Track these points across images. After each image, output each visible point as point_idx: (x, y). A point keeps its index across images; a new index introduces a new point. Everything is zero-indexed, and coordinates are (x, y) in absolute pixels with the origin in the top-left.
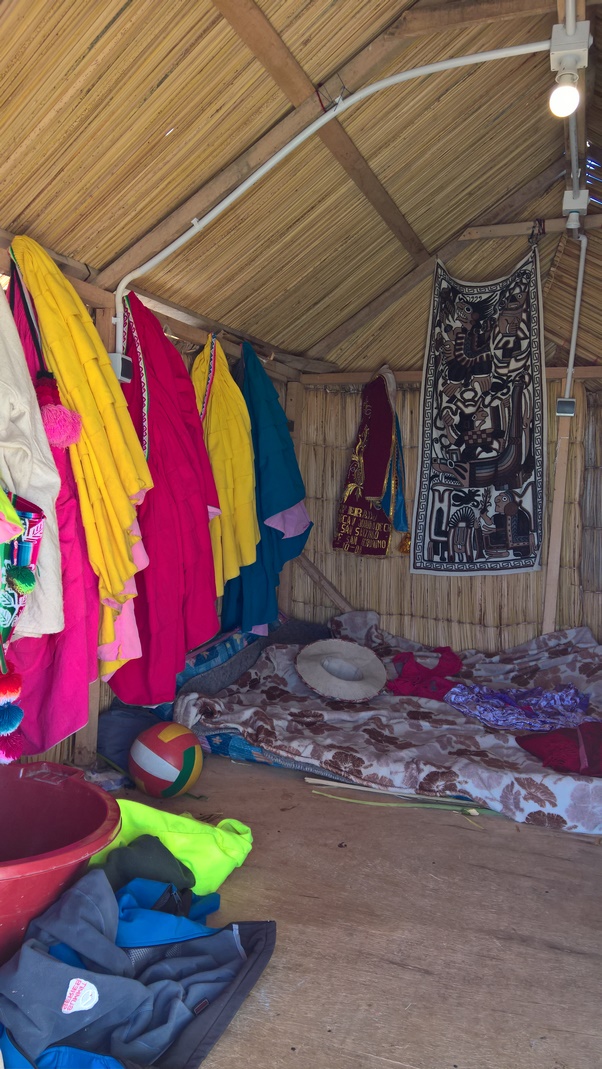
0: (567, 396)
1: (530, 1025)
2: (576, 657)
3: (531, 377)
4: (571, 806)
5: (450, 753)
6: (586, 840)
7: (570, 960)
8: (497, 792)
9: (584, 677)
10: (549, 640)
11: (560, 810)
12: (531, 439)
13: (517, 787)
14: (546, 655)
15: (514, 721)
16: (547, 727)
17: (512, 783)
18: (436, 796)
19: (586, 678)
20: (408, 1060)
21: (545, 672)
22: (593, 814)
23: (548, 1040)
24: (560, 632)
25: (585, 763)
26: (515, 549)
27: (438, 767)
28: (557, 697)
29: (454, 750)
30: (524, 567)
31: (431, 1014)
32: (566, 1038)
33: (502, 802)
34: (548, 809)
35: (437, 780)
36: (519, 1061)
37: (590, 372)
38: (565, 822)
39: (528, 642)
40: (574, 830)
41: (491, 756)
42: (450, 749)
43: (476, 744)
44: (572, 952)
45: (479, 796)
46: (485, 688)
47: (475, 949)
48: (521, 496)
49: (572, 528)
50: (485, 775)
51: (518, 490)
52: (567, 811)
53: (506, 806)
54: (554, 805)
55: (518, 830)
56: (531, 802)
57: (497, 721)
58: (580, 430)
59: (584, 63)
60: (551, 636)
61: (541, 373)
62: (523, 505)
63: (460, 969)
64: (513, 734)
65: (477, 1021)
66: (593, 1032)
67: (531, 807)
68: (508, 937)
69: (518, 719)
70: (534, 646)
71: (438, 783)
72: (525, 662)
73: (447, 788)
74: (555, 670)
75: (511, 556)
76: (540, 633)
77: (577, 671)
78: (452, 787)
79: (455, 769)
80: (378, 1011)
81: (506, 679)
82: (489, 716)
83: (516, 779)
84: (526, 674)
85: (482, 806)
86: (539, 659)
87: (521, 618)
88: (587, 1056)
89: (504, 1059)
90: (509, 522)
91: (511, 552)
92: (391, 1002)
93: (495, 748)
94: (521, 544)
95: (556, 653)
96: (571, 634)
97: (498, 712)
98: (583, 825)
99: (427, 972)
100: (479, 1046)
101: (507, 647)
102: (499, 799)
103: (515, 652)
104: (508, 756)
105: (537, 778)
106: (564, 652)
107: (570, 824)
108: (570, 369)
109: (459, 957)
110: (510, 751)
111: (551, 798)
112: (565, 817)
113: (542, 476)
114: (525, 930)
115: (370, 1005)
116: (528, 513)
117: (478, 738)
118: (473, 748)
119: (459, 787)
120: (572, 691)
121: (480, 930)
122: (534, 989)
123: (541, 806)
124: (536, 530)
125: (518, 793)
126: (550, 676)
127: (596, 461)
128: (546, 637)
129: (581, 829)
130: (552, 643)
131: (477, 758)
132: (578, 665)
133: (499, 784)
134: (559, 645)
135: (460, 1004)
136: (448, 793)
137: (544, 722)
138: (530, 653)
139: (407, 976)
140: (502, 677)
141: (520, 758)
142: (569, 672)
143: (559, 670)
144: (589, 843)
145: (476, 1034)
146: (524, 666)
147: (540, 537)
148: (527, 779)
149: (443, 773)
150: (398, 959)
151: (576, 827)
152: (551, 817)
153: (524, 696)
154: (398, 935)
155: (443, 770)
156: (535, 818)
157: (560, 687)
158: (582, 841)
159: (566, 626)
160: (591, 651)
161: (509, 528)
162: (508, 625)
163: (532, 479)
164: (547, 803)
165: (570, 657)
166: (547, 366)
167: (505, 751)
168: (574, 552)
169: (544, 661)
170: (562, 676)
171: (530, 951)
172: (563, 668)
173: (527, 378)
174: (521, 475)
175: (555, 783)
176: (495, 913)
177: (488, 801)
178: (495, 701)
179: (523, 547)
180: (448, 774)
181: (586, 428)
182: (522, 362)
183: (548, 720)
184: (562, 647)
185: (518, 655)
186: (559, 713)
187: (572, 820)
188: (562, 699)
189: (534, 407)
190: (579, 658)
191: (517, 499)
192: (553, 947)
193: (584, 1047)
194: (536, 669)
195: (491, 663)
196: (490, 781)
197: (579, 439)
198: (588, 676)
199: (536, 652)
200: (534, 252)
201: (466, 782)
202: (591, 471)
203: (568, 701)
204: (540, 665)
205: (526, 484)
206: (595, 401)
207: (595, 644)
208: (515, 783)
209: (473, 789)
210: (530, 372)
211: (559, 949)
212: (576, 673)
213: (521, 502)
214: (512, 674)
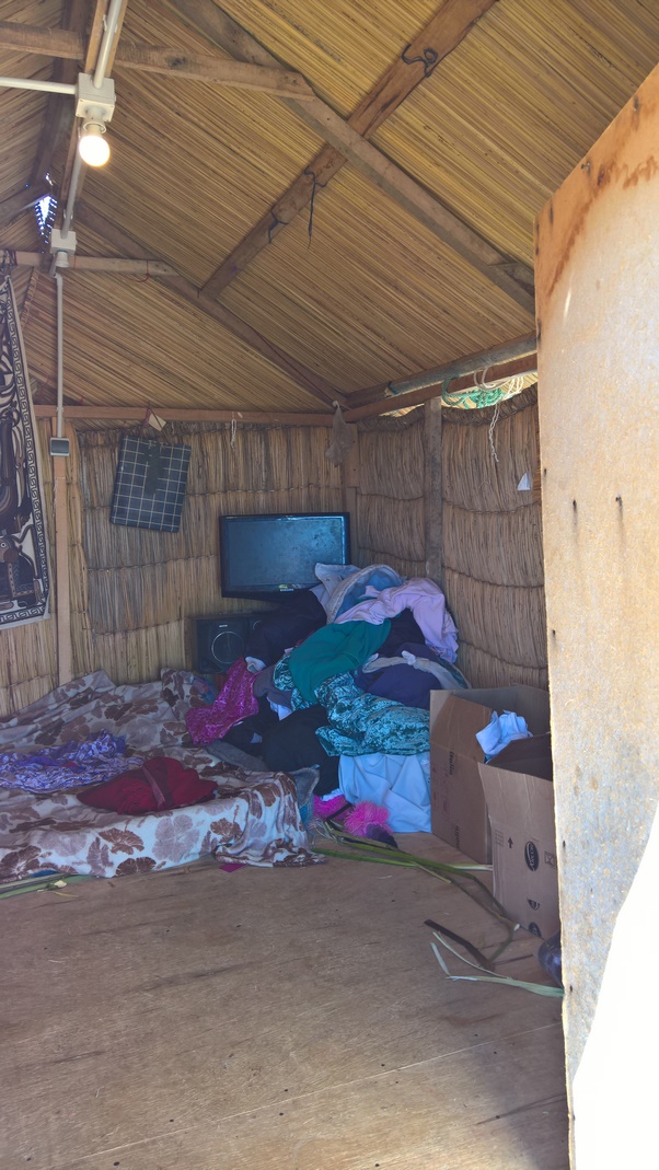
0: (60, 437)
1: (215, 1051)
2: (98, 703)
3: (20, 414)
4: (157, 844)
5: (11, 831)
6: (176, 872)
7: (217, 980)
8: (83, 854)
9: (112, 720)
10: (68, 690)
11: (147, 853)
12: (26, 480)
13: (103, 842)
14: (68, 706)
15: (64, 780)
16: (99, 777)
17: (98, 840)
18: (18, 880)
19: (114, 722)
20: (126, 1140)
21: (70, 724)
22: (179, 845)
23: (236, 1055)
24: (77, 680)
25: (161, 799)
26: (19, 599)
27: (13, 848)
28: (94, 746)
29: (14, 827)
30: (31, 617)
31: (124, 1089)
32: (249, 1046)
33: (89, 863)
34: (137, 854)
35: (17, 861)
36: (223, 1086)
37: (79, 412)
38: (154, 862)
39: (45, 697)
40: (163, 867)
41: (58, 821)
42: (9, 828)
43: (35, 814)
44: (216, 973)
45: (65, 864)
46: (15, 755)
47: (132, 1010)
48: (20, 541)
49: (77, 571)
50: (67, 840)
51: (17, 535)
52: (154, 851)
53: (95, 866)
54: (141, 848)
55: (112, 886)
56: (120, 852)
57: (43, 785)
58: (75, 471)
59: (109, 118)
60: (69, 686)
61: (29, 410)
62: (24, 550)
63: (127, 1035)
64: (68, 793)
65: (168, 1072)
66: (266, 1030)
67: (119, 858)
68: (157, 986)
69: (67, 777)
70: (52, 699)
71: (19, 865)
72: (48, 719)
73: (28, 867)
74: (81, 719)
75: (16, 607)
76: (56, 685)
77: (104, 716)
78: (33, 864)
79: (34, 843)
80: (69, 1113)
81: (29, 741)
82: (34, 783)
83: (101, 834)
84: (50, 731)
85: (68, 873)
86: (60, 713)
87: (33, 673)
88: (272, 1051)
89: (210, 1090)
90: (10, 570)
91: (15, 602)
92: (78, 1098)
93: (55, 812)
94: (25, 593)
95: (77, 703)
96: (89, 680)
97: (42, 776)
98: (171, 859)
99: (98, 1053)
100: (182, 1092)
101: (20, 707)
102: (85, 860)
103: (32, 710)
104: (75, 816)
105: (121, 827)
106: (85, 701)
107: (158, 862)
108: (60, 408)
109: (121, 1025)
110: (74, 812)
111: (137, 842)
112: (153, 857)
113: (41, 518)
114: (167, 973)
115: (58, 1112)
116: (30, 559)
117: (35, 808)
118: (33, 820)
119: (41, 861)
120: (108, 736)
121: (127, 991)
122: (201, 1019)
123: (130, 853)
124: (40, 576)
125: (106, 847)
126: (77, 727)
127: (92, 502)
128: (64, 688)
129: (170, 864)
130: (71, 693)
131: (47, 827)
132: (104, 710)
133: (84, 844)
134: (78, 694)
135: (145, 1066)
136: (30, 872)
137: (94, 774)
138: (50, 708)
139: (80, 1067)
140: (25, 740)
141: (89, 814)
142: (96, 720)
143: (85, 719)
144: (181, 874)
145: (174, 1083)
146: (46, 723)
147: (46, 583)
148: (111, 831)
149: (21, 852)
150: (62, 1056)
151: (164, 863)
152: (140, 861)
153: (59, 753)
154: (47, 1034)
155: (20, 849)
156: (126, 868)
157: (94, 737)
158: (174, 875)
159: (81, 674)
160: (112, 693)
161: (11, 576)
162: (18, 683)
163: (30, 522)
164: (135, 849)
165: (93, 704)
166: (35, 403)
167: (68, 813)
168: (83, 595)
169: (67, 713)
170: (90, 725)
171: (182, 988)
172: (88, 716)
173: (15, 416)
174: (18, 519)
175: (139, 826)
176: (132, 969)
177: (75, 867)
178: (31, 766)
179: (26, 596)
180: (28, 850)
181: (80, 467)
182: (7, 399)
183: (98, 770)
184: (82, 695)
185: (38, 713)
186: (101, 762)
187: (160, 857)
188: (99, 748)
189: (26, 447)
190: (102, 703)
191: (17, 545)
192: (199, 976)
193: (266, 1045)
194: (61, 724)
195: (9, 727)
196: (74, 844)
197: (75, 479)
198: (116, 719)
199: (56, 706)
200: (8, 282)
201: (50, 854)
202: (89, 511)
203: (106, 748)
204: (64, 719)
205: (24, 527)
206: (86, 441)
207: (113, 686)
208: (100, 838)
209: (59, 859)
210: (18, 408)
211: (203, 975)
212: (104, 719)
213: (21, 547)
214: (36, 735)
